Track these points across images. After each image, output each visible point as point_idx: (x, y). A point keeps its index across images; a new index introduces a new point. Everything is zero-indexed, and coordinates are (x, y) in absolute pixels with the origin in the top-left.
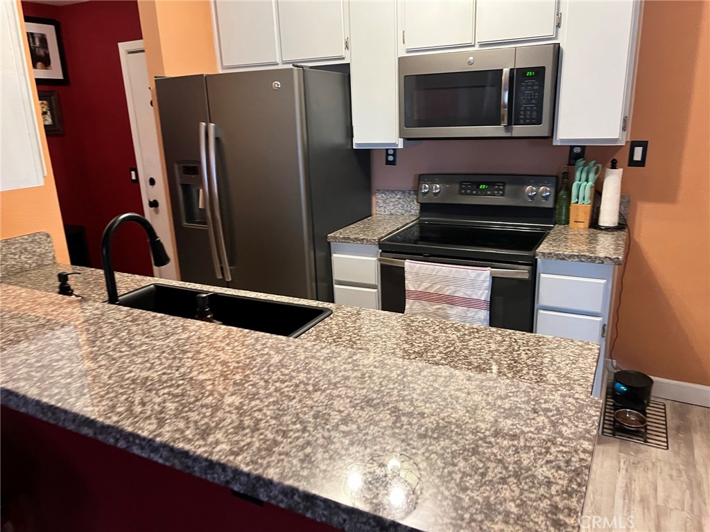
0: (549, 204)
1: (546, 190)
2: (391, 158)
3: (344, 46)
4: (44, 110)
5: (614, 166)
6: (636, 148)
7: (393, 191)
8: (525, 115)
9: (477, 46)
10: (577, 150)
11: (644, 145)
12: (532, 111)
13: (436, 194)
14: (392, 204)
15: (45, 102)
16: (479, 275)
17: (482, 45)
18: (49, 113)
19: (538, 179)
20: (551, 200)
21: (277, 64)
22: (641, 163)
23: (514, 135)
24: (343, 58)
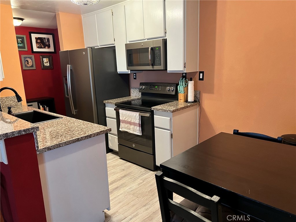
0: (174, 93)
1: (172, 88)
2: (135, 77)
3: (114, 40)
4: (47, 61)
5: (191, 80)
6: (201, 74)
7: (136, 88)
8: (157, 63)
9: (146, 39)
10: (184, 75)
11: (203, 73)
12: (158, 61)
13: (144, 89)
14: (135, 93)
15: (48, 59)
16: (136, 115)
17: (147, 39)
18: (49, 62)
19: (170, 84)
20: (174, 92)
21: (99, 46)
22: (202, 79)
23: (155, 69)
24: (114, 44)
